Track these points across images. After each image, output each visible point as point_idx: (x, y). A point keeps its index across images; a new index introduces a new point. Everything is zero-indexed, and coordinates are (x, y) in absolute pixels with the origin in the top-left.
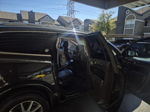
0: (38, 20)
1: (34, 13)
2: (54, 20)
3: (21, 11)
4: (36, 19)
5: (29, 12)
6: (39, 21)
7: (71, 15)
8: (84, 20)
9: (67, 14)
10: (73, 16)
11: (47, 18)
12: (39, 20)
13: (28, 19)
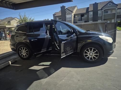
0: (101, 9)
1: (98, 3)
2: (117, 5)
11: (110, 4)
13: (93, 10)
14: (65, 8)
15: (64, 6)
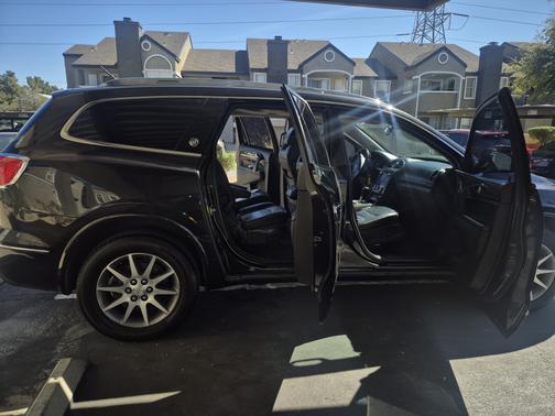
0: (296, 68)
1: (287, 42)
2: (353, 63)
3: (250, 41)
4: (292, 64)
5: (270, 42)
6: (300, 70)
7: (430, 34)
8: (481, 49)
9: (415, 33)
10: (438, 37)
11: (329, 55)
12: (301, 66)
13: (266, 66)
14: (140, 35)
15: (134, 20)
